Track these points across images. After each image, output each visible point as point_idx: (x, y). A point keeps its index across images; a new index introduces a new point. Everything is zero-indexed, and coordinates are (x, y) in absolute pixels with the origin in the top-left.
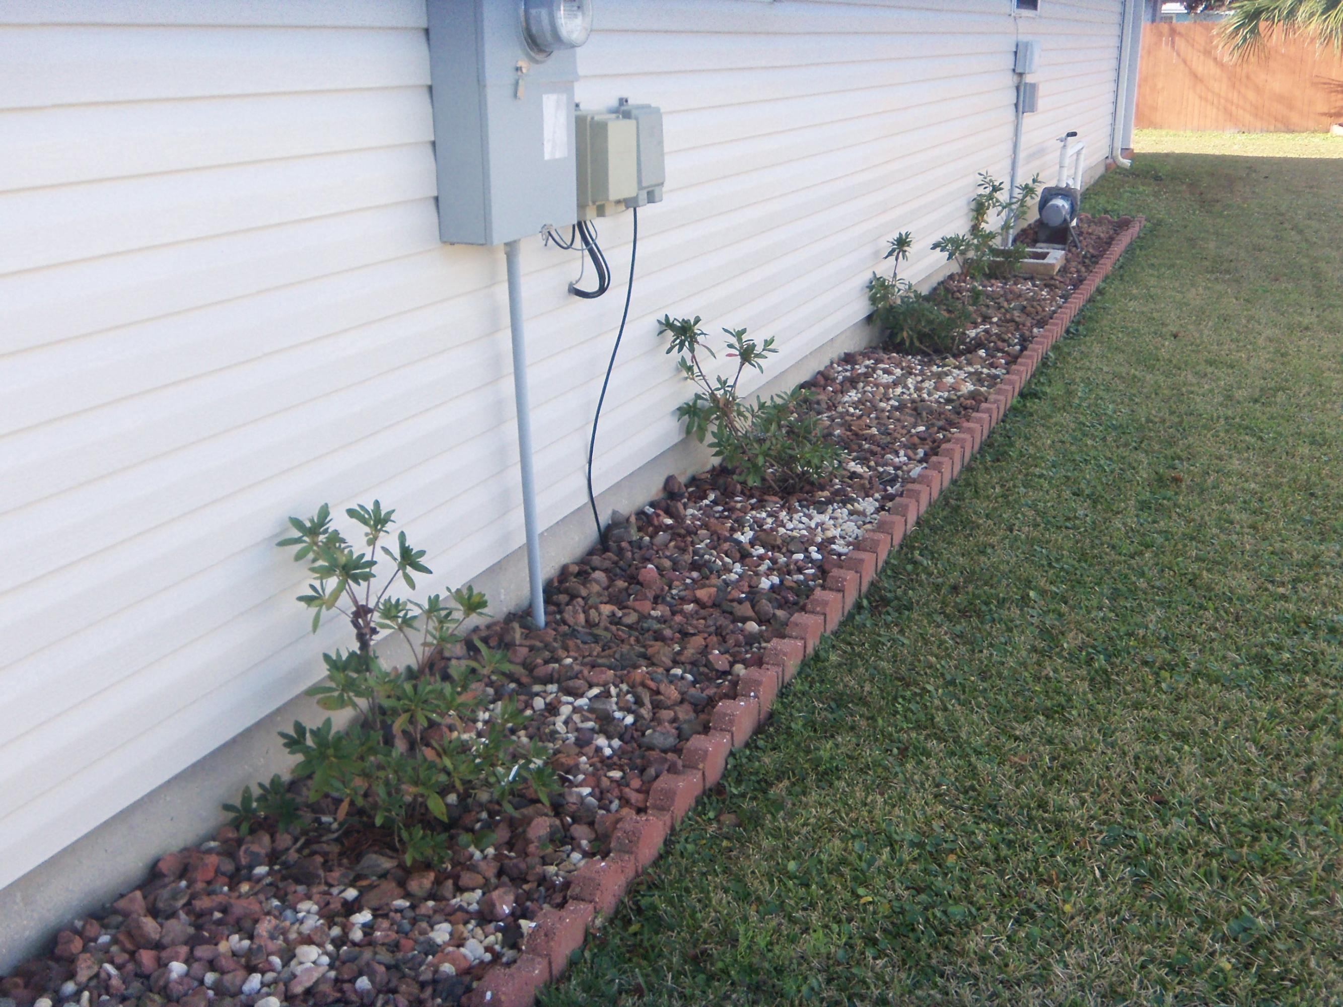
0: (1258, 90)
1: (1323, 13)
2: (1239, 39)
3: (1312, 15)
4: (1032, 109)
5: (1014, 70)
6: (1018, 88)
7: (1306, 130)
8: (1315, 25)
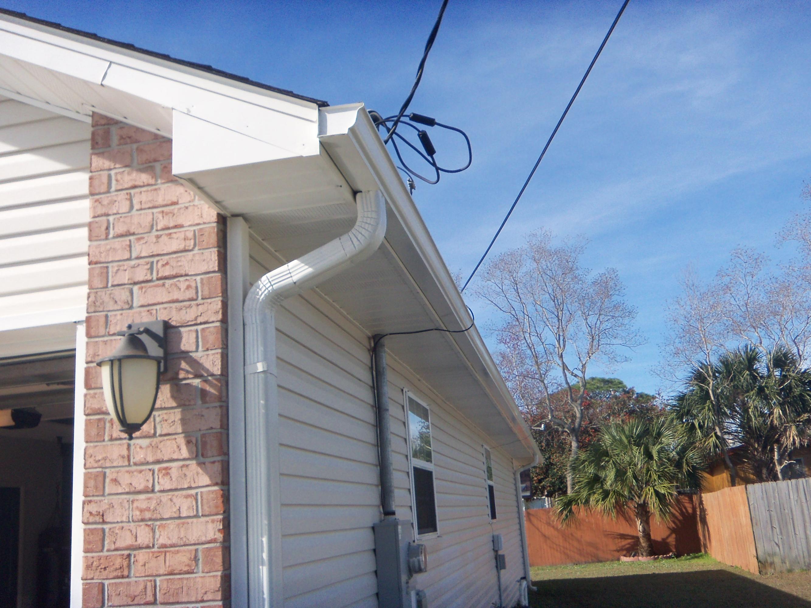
0: (579, 541)
1: (603, 500)
2: (564, 516)
3: (598, 501)
4: (504, 567)
5: (493, 549)
6: (496, 558)
7: (608, 560)
8: (600, 506)
